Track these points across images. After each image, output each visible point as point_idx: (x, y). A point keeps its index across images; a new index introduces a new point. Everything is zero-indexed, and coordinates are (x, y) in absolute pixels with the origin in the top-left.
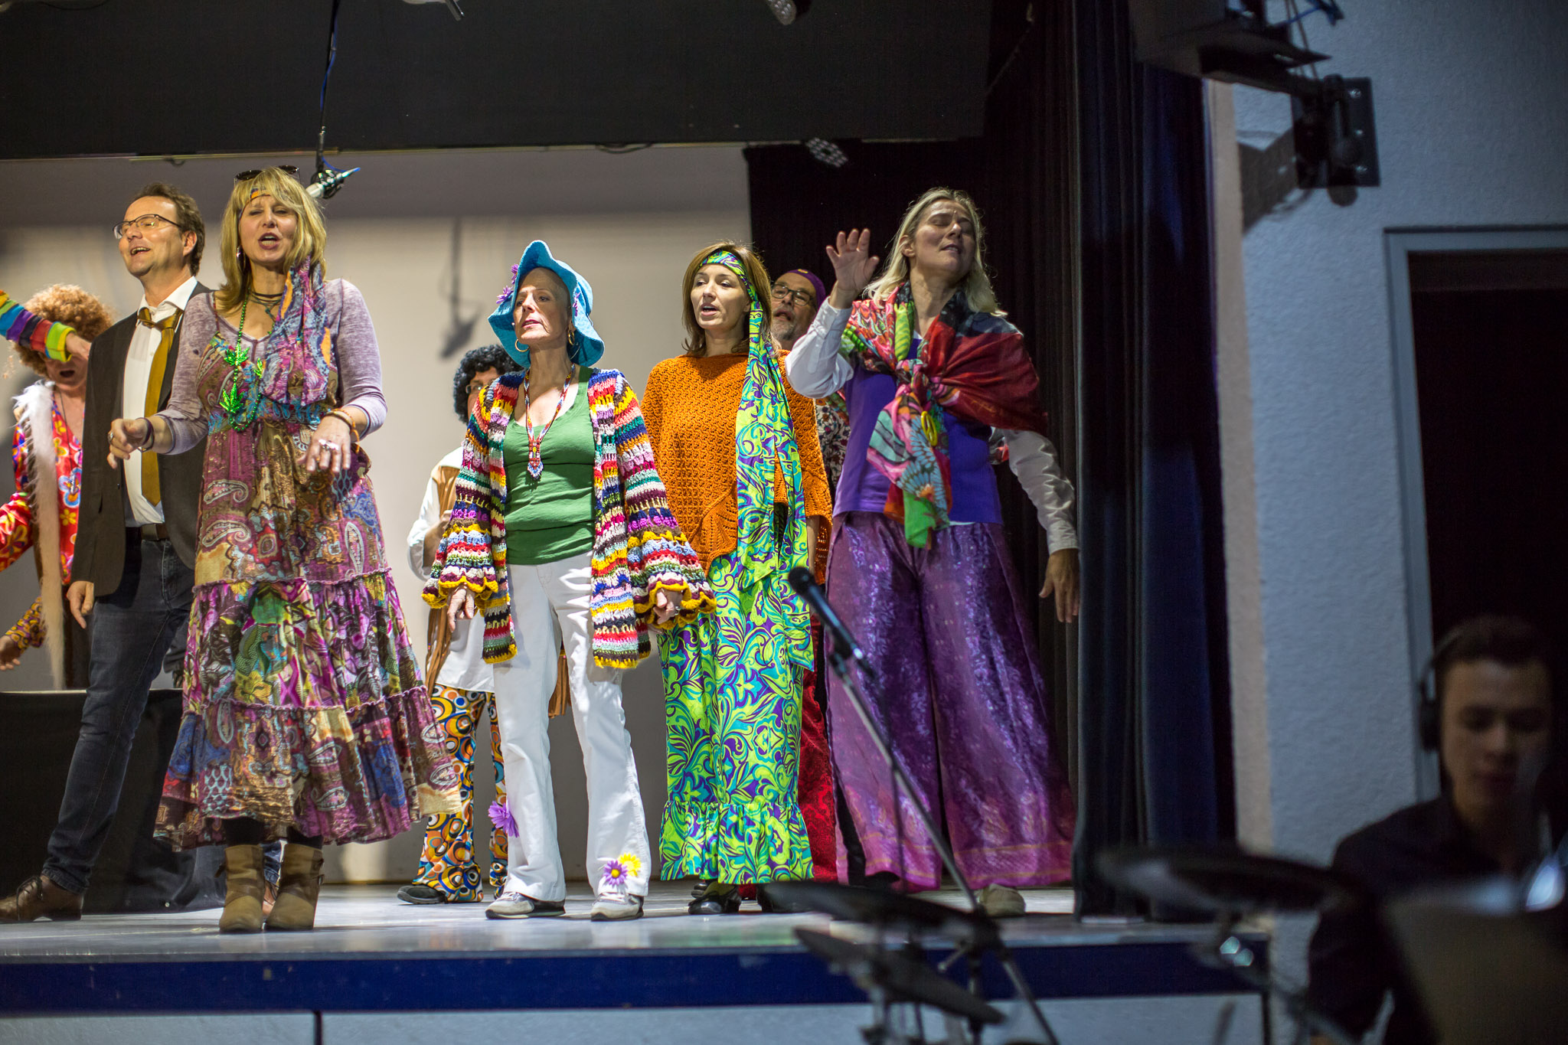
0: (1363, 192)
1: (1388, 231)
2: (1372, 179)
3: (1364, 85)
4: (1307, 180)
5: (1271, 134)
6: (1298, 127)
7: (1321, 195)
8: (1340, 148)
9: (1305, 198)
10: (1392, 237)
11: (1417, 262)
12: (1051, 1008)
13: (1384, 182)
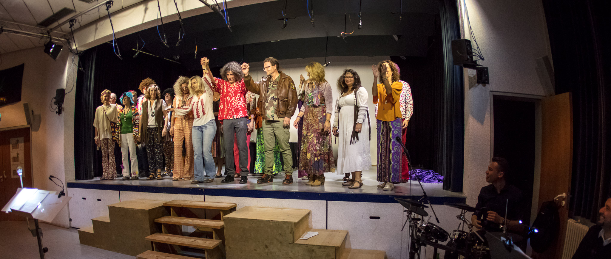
0: (487, 85)
1: (490, 91)
2: (488, 83)
3: (487, 68)
4: (479, 82)
5: (473, 75)
6: (477, 74)
7: (481, 85)
8: (484, 78)
9: (478, 85)
10: (491, 92)
11: (494, 96)
12: (433, 206)
13: (490, 84)
